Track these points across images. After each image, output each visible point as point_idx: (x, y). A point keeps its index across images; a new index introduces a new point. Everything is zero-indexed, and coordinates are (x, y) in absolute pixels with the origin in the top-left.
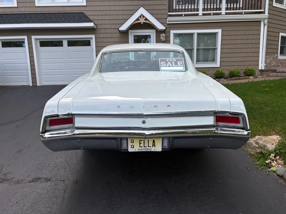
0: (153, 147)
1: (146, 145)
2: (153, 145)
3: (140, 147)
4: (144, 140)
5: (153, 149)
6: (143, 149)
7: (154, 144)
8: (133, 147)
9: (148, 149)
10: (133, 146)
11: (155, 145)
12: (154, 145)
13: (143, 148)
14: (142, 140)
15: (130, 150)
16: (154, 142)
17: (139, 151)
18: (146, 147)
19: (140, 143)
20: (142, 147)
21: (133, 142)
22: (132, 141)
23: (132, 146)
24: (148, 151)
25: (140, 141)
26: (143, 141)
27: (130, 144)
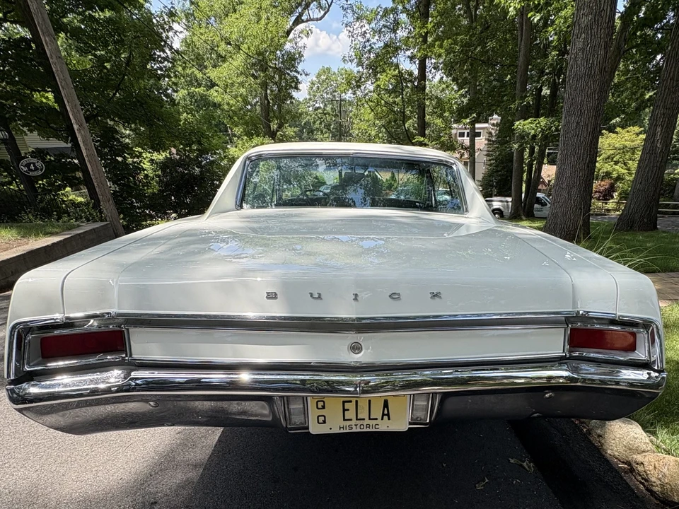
0: (382, 419)
1: (363, 414)
2: (383, 415)
3: (344, 420)
4: (357, 402)
5: (384, 426)
6: (354, 427)
7: (386, 412)
8: (324, 422)
9: (368, 426)
10: (325, 417)
11: (388, 415)
12: (385, 414)
13: (354, 422)
14: (351, 401)
15: (315, 429)
16: (386, 405)
17: (342, 431)
18: (364, 419)
19: (344, 410)
20: (351, 420)
21: (323, 407)
22: (320, 404)
23: (321, 419)
24: (368, 430)
25: (344, 402)
26: (354, 403)
27: (313, 413)
